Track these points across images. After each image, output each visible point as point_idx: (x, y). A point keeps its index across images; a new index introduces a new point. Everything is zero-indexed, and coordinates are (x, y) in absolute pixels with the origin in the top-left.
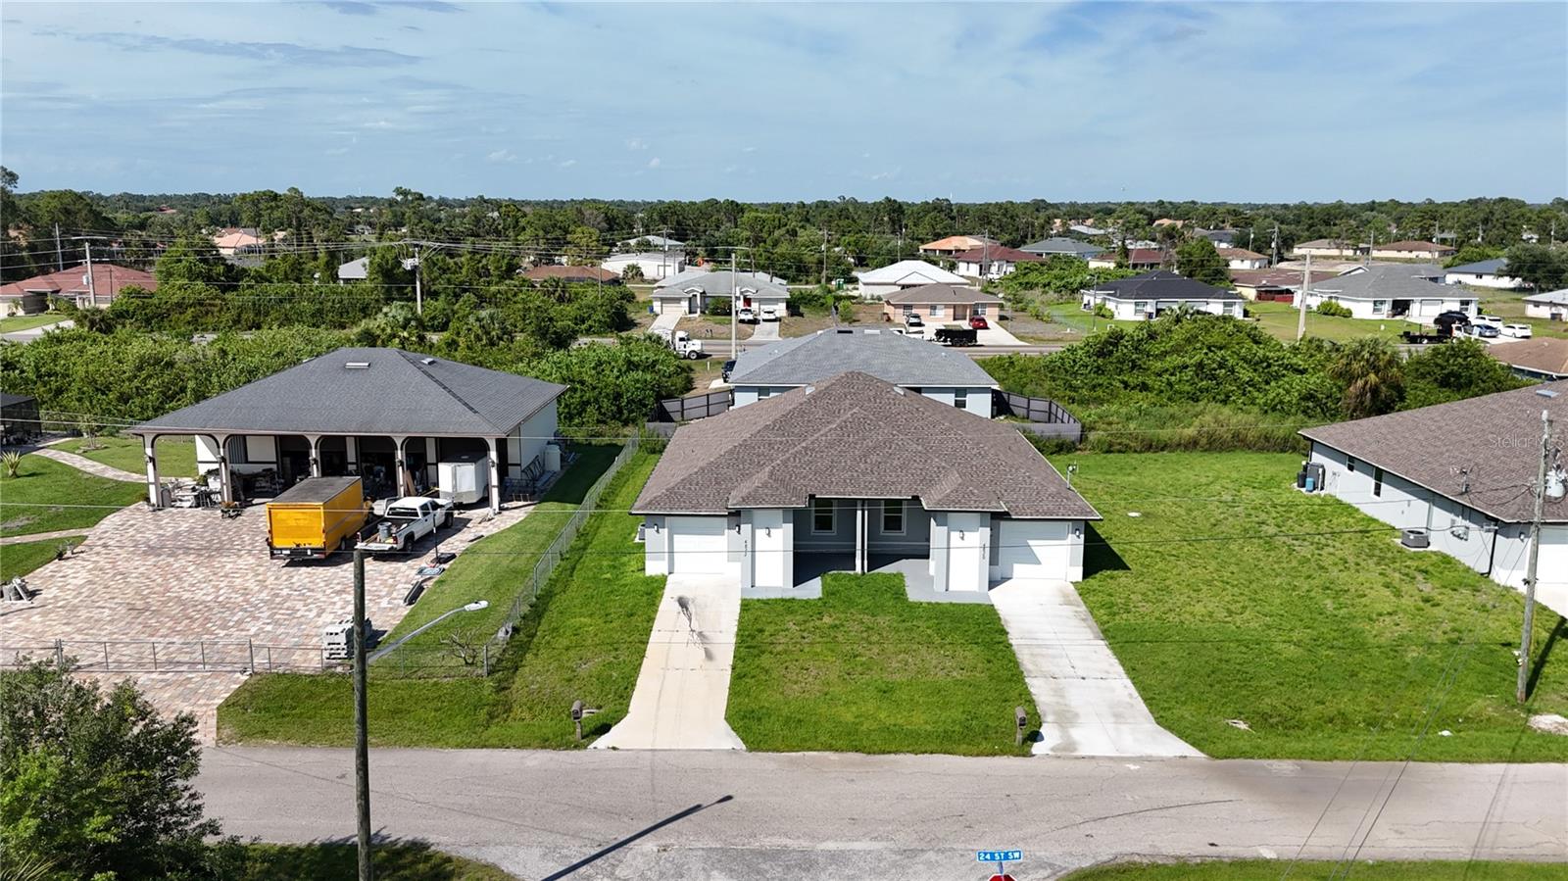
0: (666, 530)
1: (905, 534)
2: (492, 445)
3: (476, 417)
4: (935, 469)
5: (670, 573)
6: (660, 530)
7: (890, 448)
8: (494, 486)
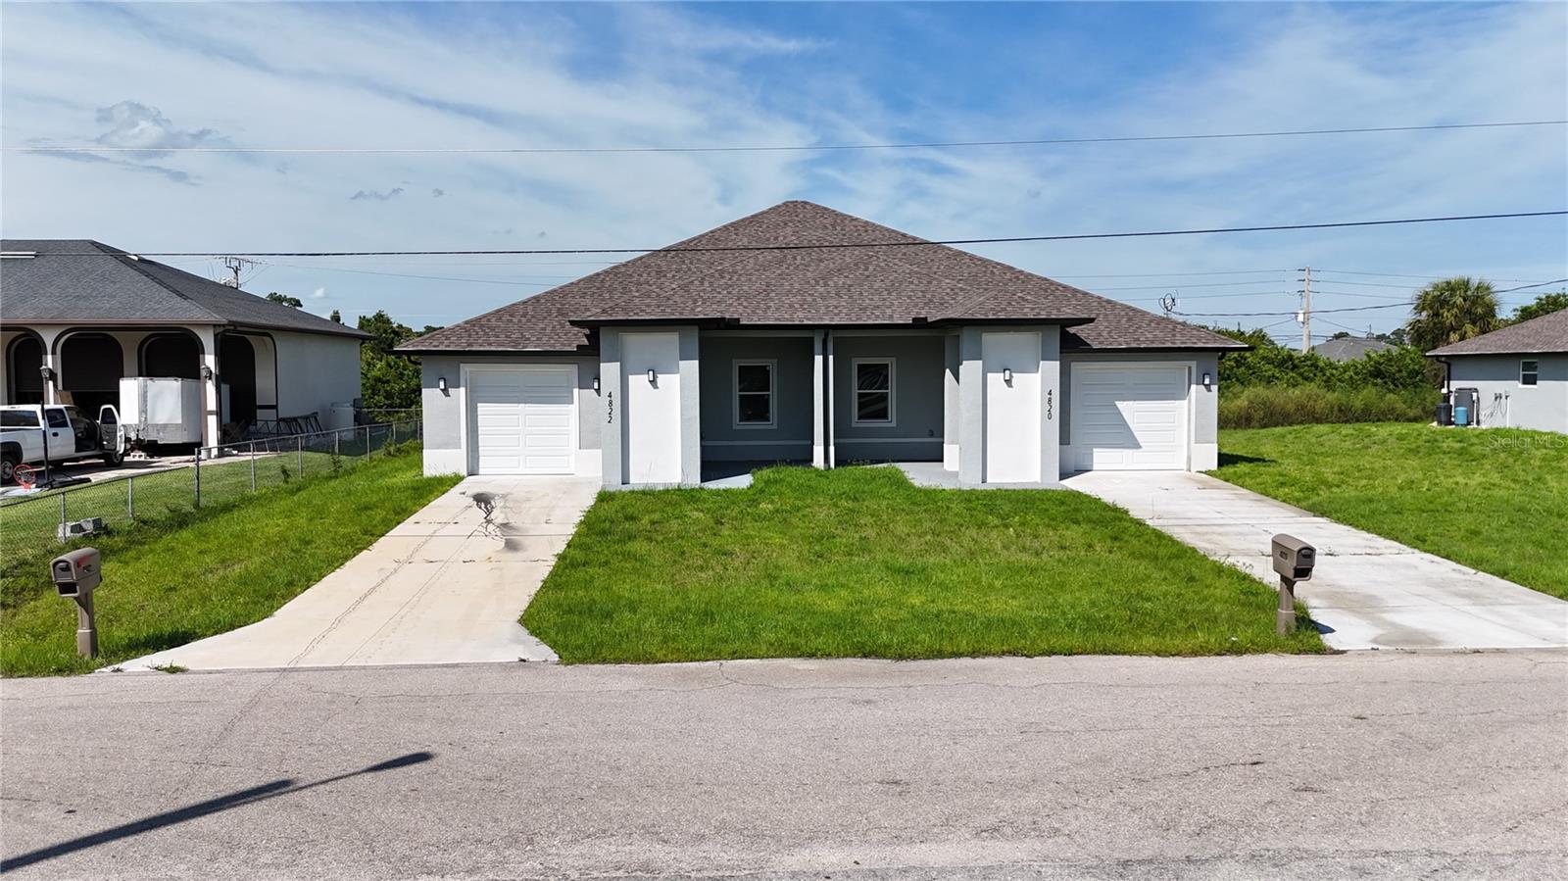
0: (462, 390)
1: (894, 424)
2: (208, 340)
3: (186, 304)
4: (948, 291)
5: (470, 475)
6: (451, 391)
7: (866, 269)
8: (211, 413)
